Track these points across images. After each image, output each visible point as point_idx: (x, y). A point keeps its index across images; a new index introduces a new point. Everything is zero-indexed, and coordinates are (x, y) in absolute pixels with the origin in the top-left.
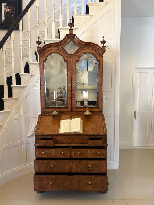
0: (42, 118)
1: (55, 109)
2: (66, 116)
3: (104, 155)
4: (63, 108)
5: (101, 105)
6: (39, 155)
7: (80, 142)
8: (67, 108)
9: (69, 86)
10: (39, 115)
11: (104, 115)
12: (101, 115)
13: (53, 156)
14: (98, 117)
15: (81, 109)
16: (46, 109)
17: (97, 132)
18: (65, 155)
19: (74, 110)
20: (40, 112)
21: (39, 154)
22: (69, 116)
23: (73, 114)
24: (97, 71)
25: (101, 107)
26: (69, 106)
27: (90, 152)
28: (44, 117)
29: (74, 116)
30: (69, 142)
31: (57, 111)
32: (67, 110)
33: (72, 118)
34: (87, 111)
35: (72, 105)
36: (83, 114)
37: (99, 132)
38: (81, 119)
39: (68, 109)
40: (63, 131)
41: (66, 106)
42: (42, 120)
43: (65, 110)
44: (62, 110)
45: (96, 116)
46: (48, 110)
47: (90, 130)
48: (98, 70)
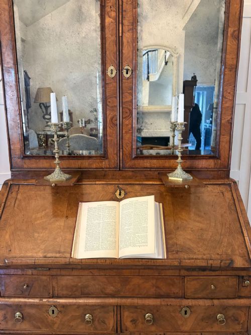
0: (14, 194)
1: (57, 161)
2: (99, 188)
3: (239, 324)
4: (89, 157)
5: (227, 146)
6: (7, 322)
7: (152, 291)
8: (104, 156)
9: (109, 73)
10: (6, 184)
11: (235, 182)
12: (226, 181)
13: (56, 326)
14: (217, 189)
15: (155, 161)
16: (27, 161)
17: (220, 252)
18: (96, 323)
19: (129, 163)
20: (10, 173)
21: (5, 318)
22: (111, 189)
23: (125, 178)
24: (219, 11)
25: (227, 153)
26: (111, 151)
27: (189, 312)
28: (22, 189)
29: (129, 189)
30: (110, 289)
31: (64, 170)
32: (105, 164)
33: (123, 192)
34: (179, 170)
35: (120, 146)
36: (161, 180)
37: (229, 252)
38: (156, 200)
39: (107, 161)
40: (87, 249)
41: (101, 152)
42: (11, 202)
43: (95, 164)
44: (85, 164)
45: (210, 188)
46: (34, 166)
47: (193, 245)
48: (223, 10)
